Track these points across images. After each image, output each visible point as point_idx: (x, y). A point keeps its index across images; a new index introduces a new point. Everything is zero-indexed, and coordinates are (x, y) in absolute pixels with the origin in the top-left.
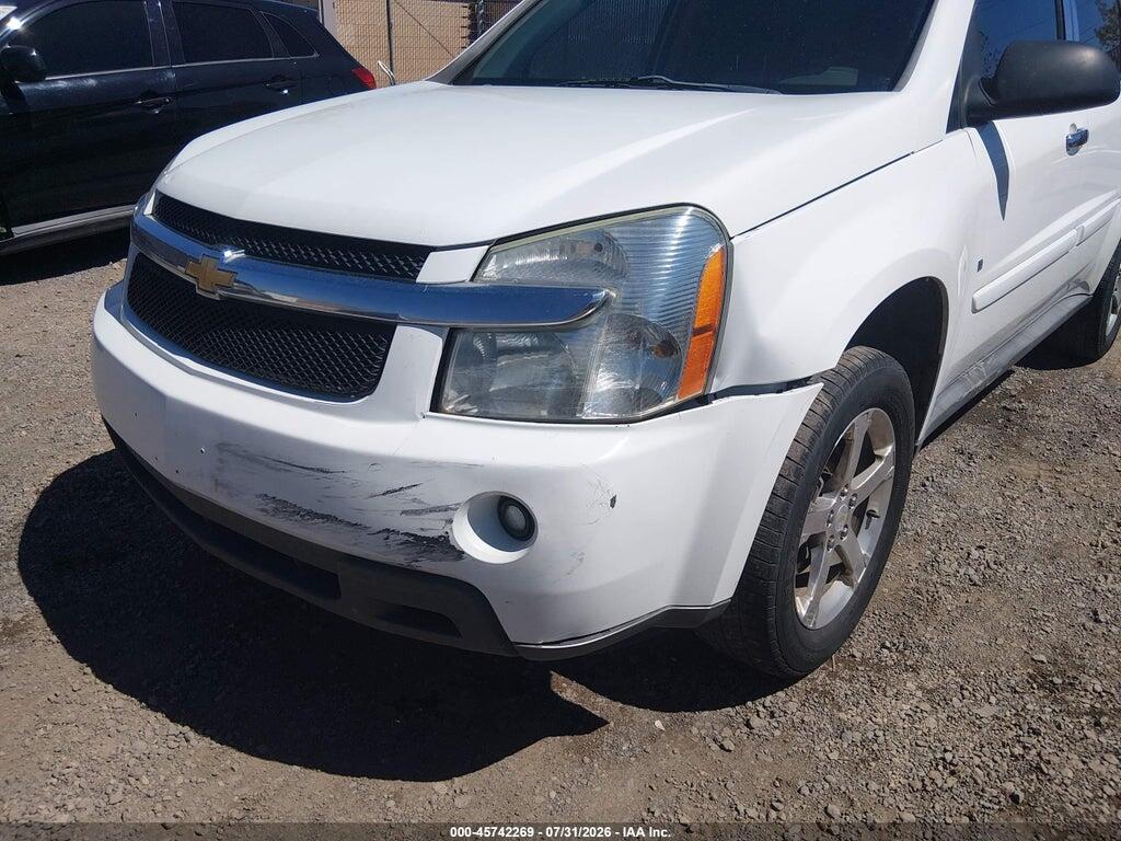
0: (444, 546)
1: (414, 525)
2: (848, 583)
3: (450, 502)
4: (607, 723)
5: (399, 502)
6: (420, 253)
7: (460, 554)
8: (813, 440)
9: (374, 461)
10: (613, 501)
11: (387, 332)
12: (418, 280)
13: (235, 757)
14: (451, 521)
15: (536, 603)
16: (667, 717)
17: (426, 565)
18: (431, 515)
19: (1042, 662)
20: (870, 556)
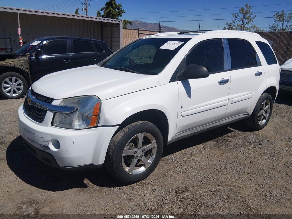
0: (47, 147)
1: (44, 143)
2: (145, 167)
3: (49, 140)
4: (88, 187)
5: (42, 140)
6: (53, 99)
7: (50, 149)
8: (123, 137)
9: (40, 132)
10: (73, 142)
11: (46, 112)
12: (52, 104)
13: (24, 183)
14: (48, 143)
15: (62, 159)
16: (100, 187)
17: (46, 150)
18: (46, 142)
19: (180, 188)
20: (151, 162)
